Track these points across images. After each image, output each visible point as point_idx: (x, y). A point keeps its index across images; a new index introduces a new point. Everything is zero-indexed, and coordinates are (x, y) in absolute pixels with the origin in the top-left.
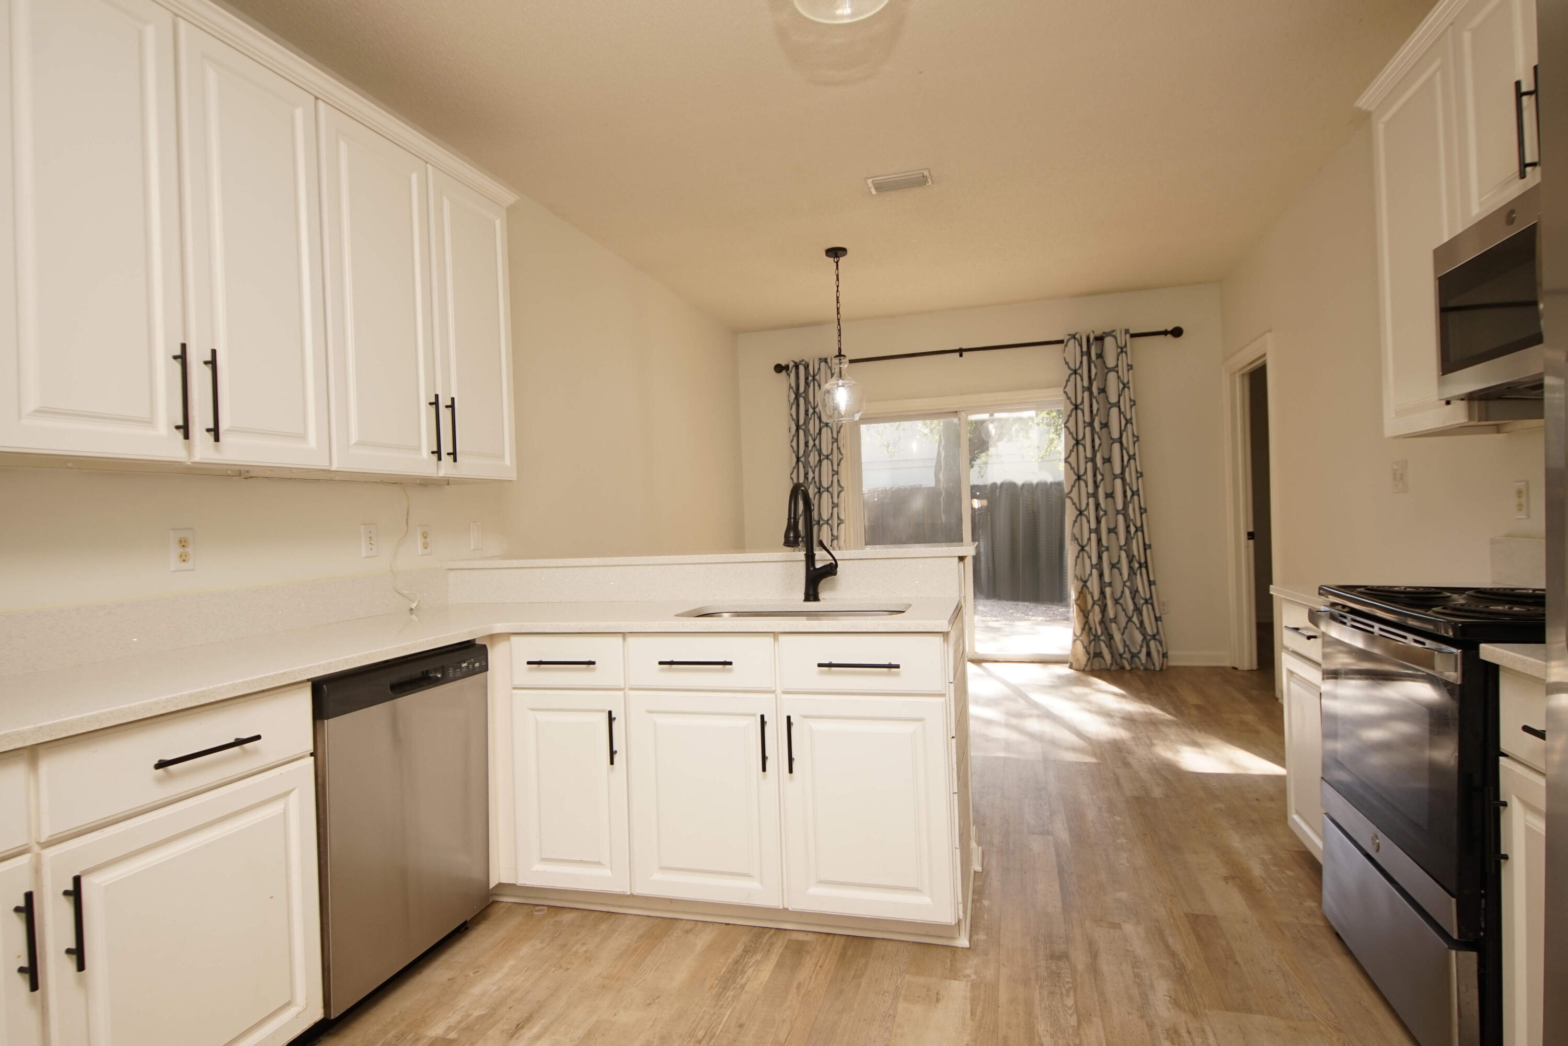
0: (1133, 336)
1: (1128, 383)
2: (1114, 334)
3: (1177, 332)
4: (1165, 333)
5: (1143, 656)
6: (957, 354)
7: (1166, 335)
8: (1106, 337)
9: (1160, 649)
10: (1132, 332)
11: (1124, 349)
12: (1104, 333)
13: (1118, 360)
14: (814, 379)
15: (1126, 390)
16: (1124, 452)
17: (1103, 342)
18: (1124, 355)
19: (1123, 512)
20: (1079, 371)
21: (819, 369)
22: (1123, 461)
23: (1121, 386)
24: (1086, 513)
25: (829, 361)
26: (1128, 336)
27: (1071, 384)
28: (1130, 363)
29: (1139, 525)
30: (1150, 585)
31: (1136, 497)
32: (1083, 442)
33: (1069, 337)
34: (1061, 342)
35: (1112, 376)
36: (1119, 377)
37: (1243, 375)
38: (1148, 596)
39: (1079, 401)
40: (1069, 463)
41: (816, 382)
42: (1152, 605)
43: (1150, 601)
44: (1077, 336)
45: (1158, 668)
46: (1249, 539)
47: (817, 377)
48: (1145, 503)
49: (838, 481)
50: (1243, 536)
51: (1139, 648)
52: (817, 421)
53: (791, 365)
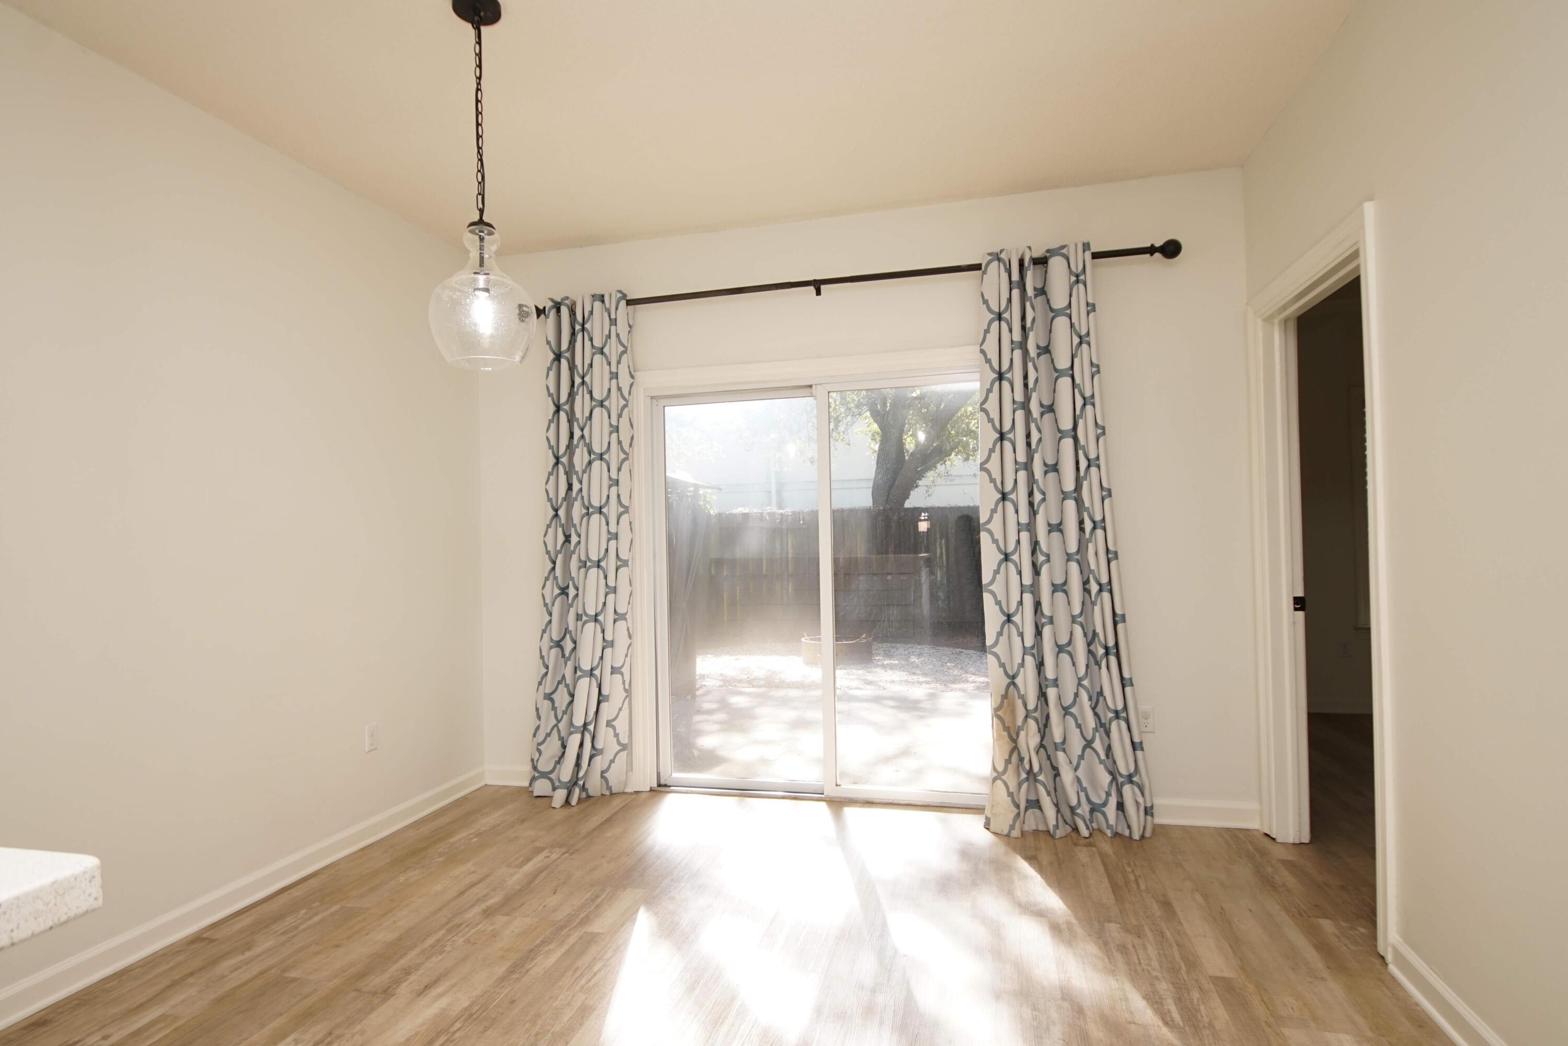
0: (1096, 256)
1: (1088, 334)
2: (1064, 251)
3: (1171, 249)
4: (1151, 250)
5: (1111, 810)
6: (811, 289)
7: (1152, 255)
8: (1050, 257)
9: (1140, 800)
10: (1095, 249)
11: (1082, 277)
12: (1048, 251)
13: (1071, 296)
14: (583, 329)
15: (1084, 346)
16: (1081, 453)
17: (1047, 267)
18: (1081, 286)
19: (1078, 557)
20: (1006, 315)
21: (591, 313)
22: (1078, 469)
23: (1076, 340)
24: (1015, 557)
25: (606, 299)
26: (1088, 255)
27: (992, 337)
28: (1090, 301)
29: (1104, 580)
30: (1123, 687)
31: (1099, 532)
32: (1011, 436)
33: (990, 258)
34: (977, 267)
35: (1061, 323)
36: (1072, 325)
37: (1286, 321)
38: (1120, 706)
39: (1005, 367)
40: (988, 472)
41: (585, 334)
42: (1127, 721)
43: (1124, 715)
44: (1003, 256)
45: (1136, 836)
46: (1296, 609)
47: (587, 326)
48: (1115, 544)
49: (619, 496)
50: (1287, 604)
51: (1104, 796)
52: (587, 396)
53: (549, 304)
